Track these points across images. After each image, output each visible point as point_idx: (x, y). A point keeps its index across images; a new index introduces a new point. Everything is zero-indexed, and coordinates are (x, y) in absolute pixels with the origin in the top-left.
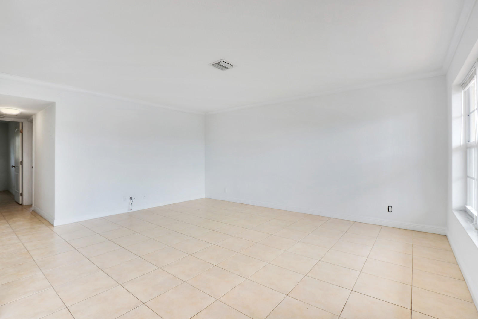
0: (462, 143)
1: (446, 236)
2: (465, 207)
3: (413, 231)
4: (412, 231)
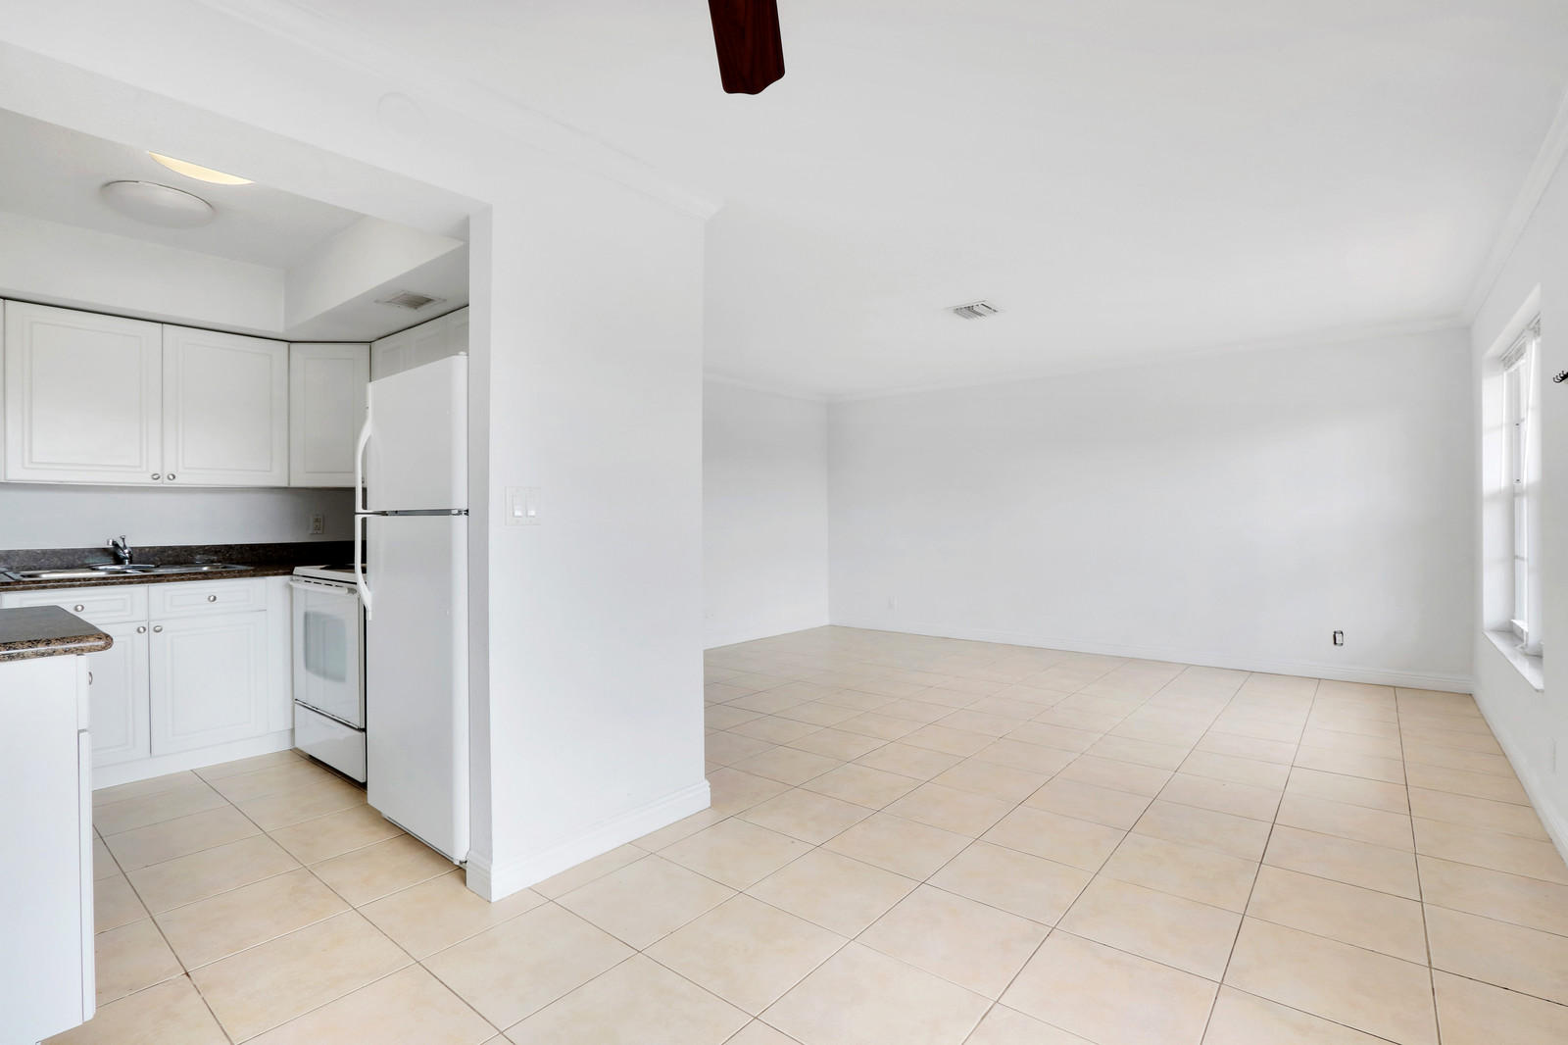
0: (1503, 485)
1: (1470, 695)
2: (1512, 624)
3: (1395, 687)
4: (1392, 689)
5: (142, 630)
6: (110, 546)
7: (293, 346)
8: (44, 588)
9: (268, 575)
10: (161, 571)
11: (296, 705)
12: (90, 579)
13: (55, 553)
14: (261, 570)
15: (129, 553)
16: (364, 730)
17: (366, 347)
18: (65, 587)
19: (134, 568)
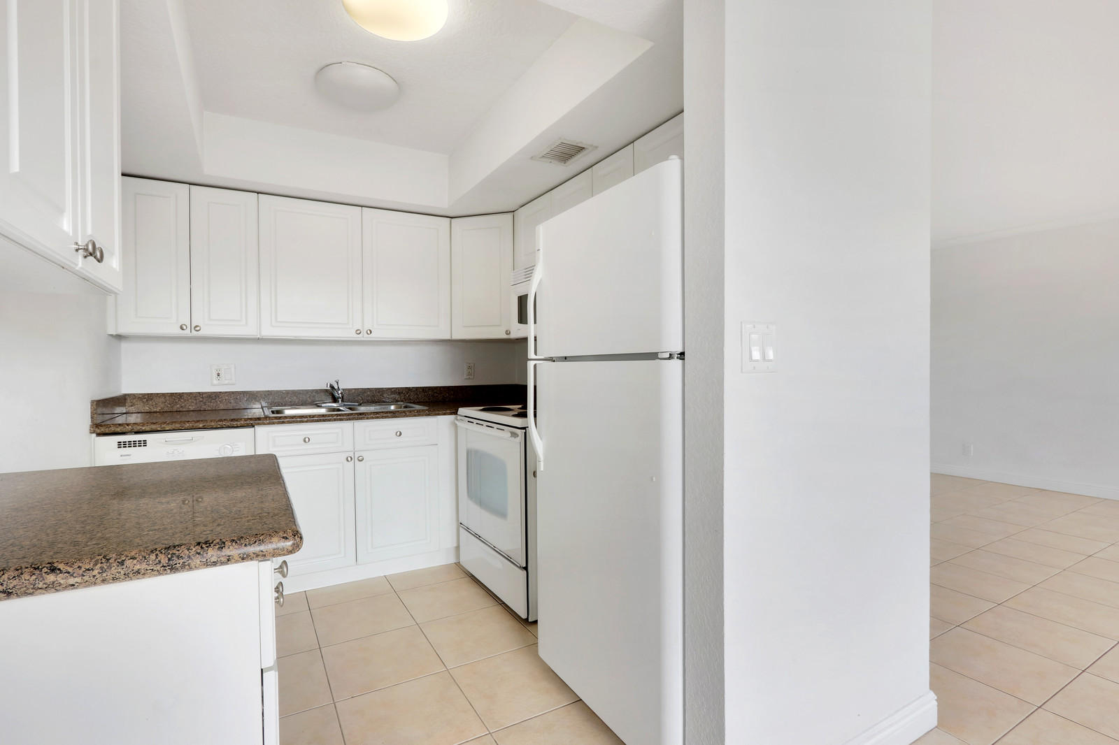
5: (349, 459)
6: (329, 388)
7: (453, 220)
8: (283, 423)
9: (439, 414)
10: (362, 409)
11: (461, 528)
12: (314, 416)
13: (294, 393)
14: (434, 410)
15: (341, 393)
16: (526, 568)
17: (510, 216)
18: (297, 422)
19: (344, 405)
